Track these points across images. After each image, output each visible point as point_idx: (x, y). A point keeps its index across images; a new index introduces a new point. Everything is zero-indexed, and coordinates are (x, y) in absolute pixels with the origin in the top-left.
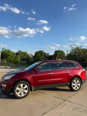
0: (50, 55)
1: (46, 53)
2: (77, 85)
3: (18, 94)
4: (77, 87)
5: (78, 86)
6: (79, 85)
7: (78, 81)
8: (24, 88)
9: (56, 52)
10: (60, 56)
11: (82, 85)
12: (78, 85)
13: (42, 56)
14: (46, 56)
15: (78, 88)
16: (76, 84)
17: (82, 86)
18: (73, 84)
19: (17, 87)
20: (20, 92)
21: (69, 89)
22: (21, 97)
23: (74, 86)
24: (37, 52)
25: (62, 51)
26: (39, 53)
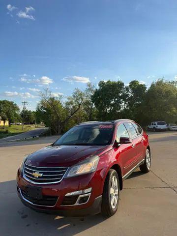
4: (149, 164)
18: (147, 161)
20: (113, 197)
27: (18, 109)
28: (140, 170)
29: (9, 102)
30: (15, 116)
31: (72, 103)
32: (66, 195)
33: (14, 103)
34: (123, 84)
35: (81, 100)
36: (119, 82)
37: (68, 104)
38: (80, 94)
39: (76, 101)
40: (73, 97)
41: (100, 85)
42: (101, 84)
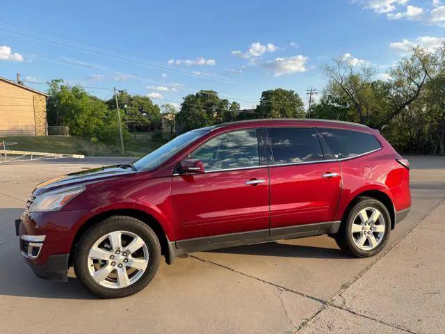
1: (225, 101)
2: (371, 232)
3: (100, 278)
4: (373, 239)
5: (376, 234)
6: (381, 229)
7: (377, 214)
8: (127, 248)
9: (266, 95)
11: (393, 228)
12: (377, 231)
13: (209, 112)
14: (228, 115)
15: (375, 243)
16: (368, 227)
17: (392, 233)
18: (355, 228)
19: (95, 247)
20: (109, 268)
21: (336, 247)
22: (114, 289)
23: (357, 235)
24: (193, 96)
25: (292, 92)
26: (199, 100)
27: (302, 105)
33: (294, 93)
35: (422, 74)
39: (410, 79)
40: (396, 71)
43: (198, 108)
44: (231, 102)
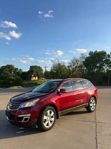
0: (23, 71)
1: (17, 69)
5: (94, 106)
6: (95, 104)
7: (94, 101)
8: (50, 115)
9: (31, 67)
10: (37, 73)
13: (11, 72)
14: (18, 73)
23: (91, 107)
24: (4, 66)
25: (40, 67)
26: (7, 68)
27: (43, 71)
28: (87, 111)
29: (37, 67)
30: (41, 74)
31: (71, 66)
32: (19, 116)
34: (105, 53)
35: (76, 64)
36: (102, 51)
37: (69, 67)
38: (76, 61)
39: (74, 65)
40: (71, 63)
41: (89, 54)
42: (91, 53)
43: (6, 70)
44: (19, 69)
